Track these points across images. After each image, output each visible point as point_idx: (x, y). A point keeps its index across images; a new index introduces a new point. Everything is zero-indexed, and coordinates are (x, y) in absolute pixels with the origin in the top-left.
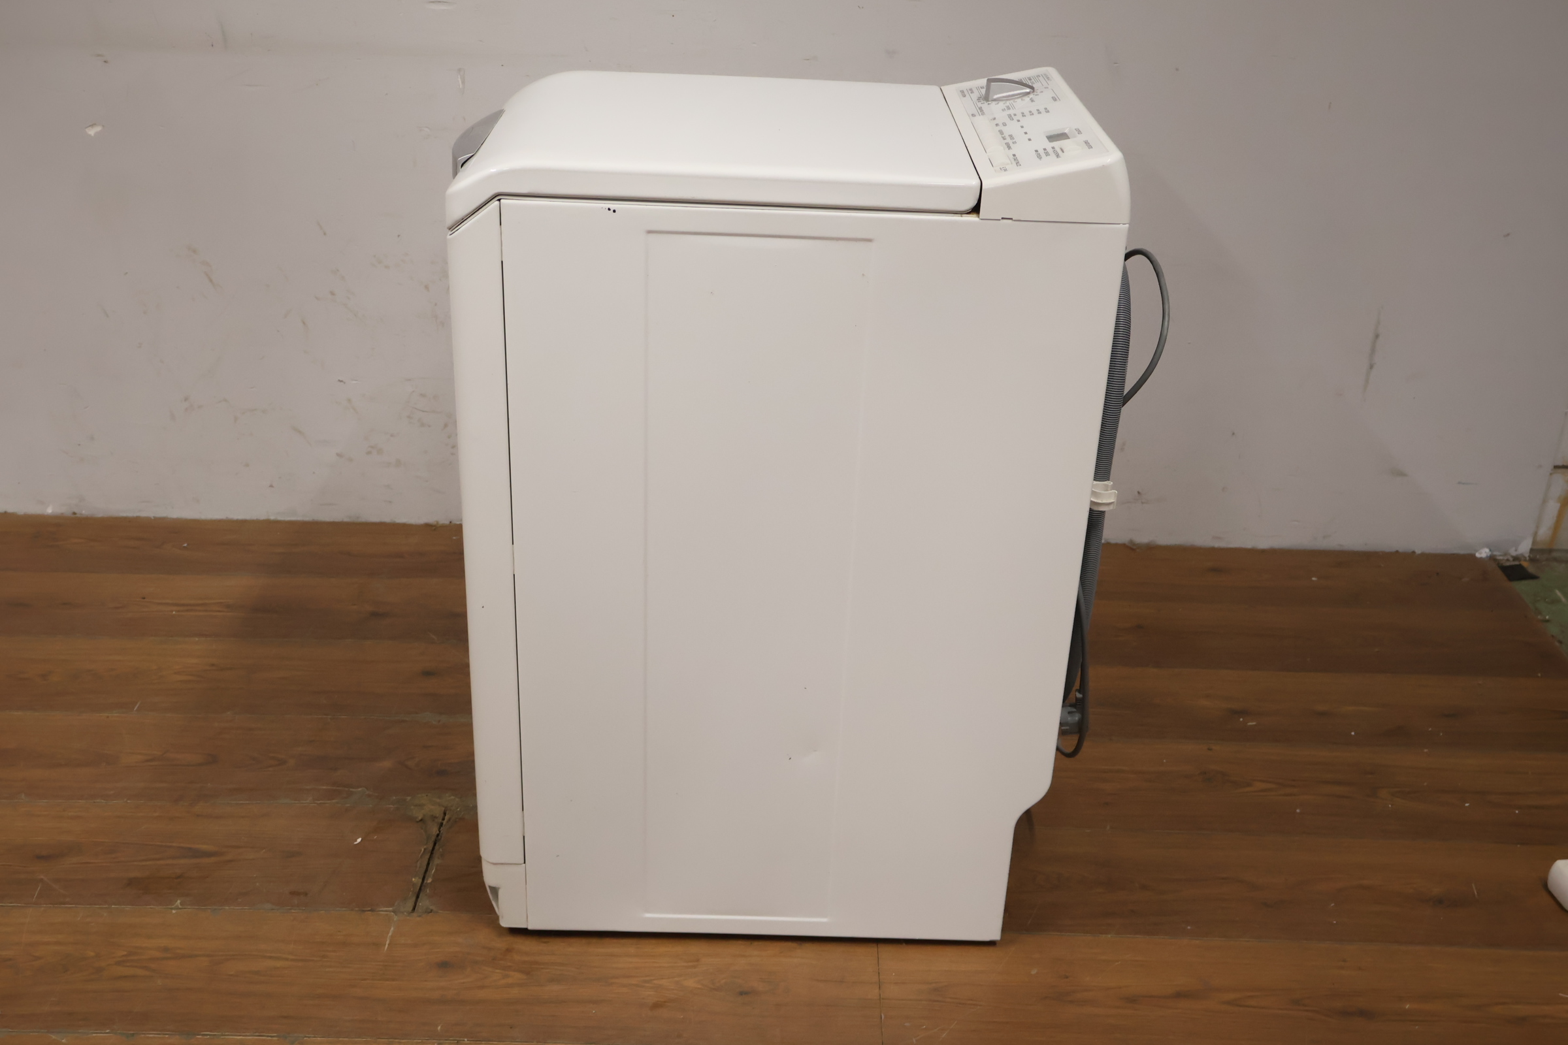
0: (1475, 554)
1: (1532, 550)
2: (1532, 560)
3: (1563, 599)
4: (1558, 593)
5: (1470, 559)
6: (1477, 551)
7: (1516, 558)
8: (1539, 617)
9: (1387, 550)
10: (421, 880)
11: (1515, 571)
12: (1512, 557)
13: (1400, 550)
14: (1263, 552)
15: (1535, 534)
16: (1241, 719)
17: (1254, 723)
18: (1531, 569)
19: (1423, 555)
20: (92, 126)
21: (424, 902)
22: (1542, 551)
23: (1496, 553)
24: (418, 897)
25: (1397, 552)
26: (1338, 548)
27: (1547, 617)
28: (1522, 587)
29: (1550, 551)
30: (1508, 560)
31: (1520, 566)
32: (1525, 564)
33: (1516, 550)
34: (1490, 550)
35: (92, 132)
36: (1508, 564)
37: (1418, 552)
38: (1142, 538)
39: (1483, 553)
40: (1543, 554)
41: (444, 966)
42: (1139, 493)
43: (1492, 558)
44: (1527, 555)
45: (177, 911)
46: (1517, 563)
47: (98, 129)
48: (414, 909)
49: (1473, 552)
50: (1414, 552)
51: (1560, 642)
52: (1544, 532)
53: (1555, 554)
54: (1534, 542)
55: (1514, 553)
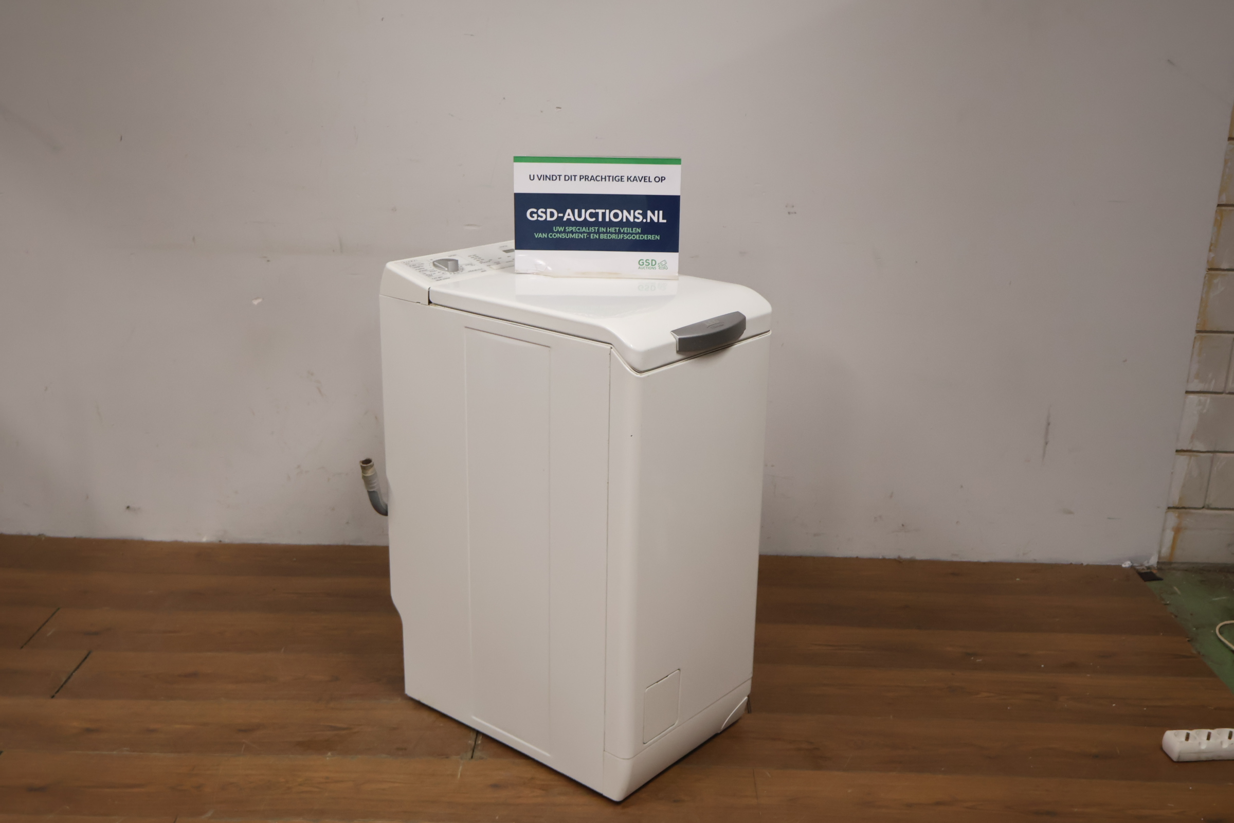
0: (1121, 565)
1: (1158, 563)
2: (1159, 569)
3: (1179, 592)
4: (1176, 588)
5: (1118, 568)
6: (1123, 563)
7: (1148, 568)
8: (1163, 602)
9: (1066, 563)
10: (474, 743)
11: (1148, 576)
12: (1146, 567)
13: (1073, 563)
14: (984, 564)
15: (1160, 552)
16: (973, 658)
17: (981, 660)
18: (1158, 575)
19: (1088, 566)
20: (256, 299)
21: (477, 754)
22: (1163, 563)
23: (1135, 565)
24: (473, 751)
25: (1071, 564)
26: (1033, 562)
27: (1168, 602)
28: (1152, 585)
29: (1170, 563)
30: (1143, 569)
31: (1151, 573)
32: (1155, 572)
33: (1148, 563)
34: (1131, 563)
35: (256, 302)
36: (1143, 571)
37: (1085, 564)
38: (906, 555)
39: (1127, 564)
40: (1163, 564)
41: (496, 786)
42: (903, 525)
43: (1132, 567)
44: (1155, 566)
45: (329, 757)
46: (1149, 571)
47: (260, 300)
48: (472, 757)
49: (1120, 564)
50: (1082, 564)
51: (1176, 616)
52: (1165, 551)
53: (1173, 566)
54: (1159, 558)
55: (1147, 565)
